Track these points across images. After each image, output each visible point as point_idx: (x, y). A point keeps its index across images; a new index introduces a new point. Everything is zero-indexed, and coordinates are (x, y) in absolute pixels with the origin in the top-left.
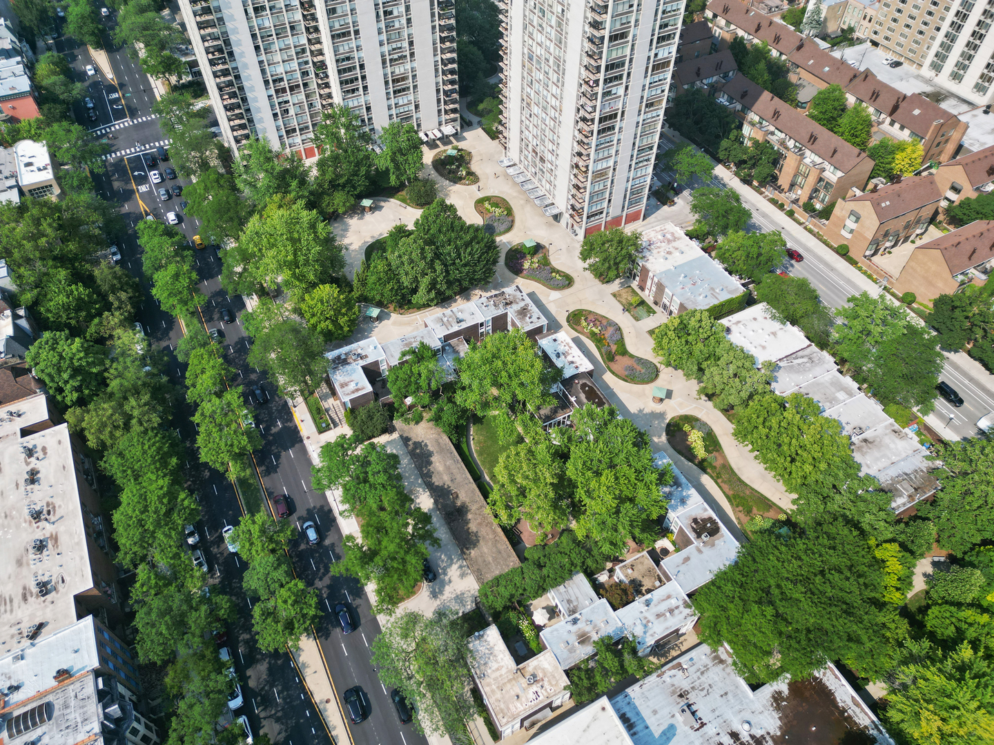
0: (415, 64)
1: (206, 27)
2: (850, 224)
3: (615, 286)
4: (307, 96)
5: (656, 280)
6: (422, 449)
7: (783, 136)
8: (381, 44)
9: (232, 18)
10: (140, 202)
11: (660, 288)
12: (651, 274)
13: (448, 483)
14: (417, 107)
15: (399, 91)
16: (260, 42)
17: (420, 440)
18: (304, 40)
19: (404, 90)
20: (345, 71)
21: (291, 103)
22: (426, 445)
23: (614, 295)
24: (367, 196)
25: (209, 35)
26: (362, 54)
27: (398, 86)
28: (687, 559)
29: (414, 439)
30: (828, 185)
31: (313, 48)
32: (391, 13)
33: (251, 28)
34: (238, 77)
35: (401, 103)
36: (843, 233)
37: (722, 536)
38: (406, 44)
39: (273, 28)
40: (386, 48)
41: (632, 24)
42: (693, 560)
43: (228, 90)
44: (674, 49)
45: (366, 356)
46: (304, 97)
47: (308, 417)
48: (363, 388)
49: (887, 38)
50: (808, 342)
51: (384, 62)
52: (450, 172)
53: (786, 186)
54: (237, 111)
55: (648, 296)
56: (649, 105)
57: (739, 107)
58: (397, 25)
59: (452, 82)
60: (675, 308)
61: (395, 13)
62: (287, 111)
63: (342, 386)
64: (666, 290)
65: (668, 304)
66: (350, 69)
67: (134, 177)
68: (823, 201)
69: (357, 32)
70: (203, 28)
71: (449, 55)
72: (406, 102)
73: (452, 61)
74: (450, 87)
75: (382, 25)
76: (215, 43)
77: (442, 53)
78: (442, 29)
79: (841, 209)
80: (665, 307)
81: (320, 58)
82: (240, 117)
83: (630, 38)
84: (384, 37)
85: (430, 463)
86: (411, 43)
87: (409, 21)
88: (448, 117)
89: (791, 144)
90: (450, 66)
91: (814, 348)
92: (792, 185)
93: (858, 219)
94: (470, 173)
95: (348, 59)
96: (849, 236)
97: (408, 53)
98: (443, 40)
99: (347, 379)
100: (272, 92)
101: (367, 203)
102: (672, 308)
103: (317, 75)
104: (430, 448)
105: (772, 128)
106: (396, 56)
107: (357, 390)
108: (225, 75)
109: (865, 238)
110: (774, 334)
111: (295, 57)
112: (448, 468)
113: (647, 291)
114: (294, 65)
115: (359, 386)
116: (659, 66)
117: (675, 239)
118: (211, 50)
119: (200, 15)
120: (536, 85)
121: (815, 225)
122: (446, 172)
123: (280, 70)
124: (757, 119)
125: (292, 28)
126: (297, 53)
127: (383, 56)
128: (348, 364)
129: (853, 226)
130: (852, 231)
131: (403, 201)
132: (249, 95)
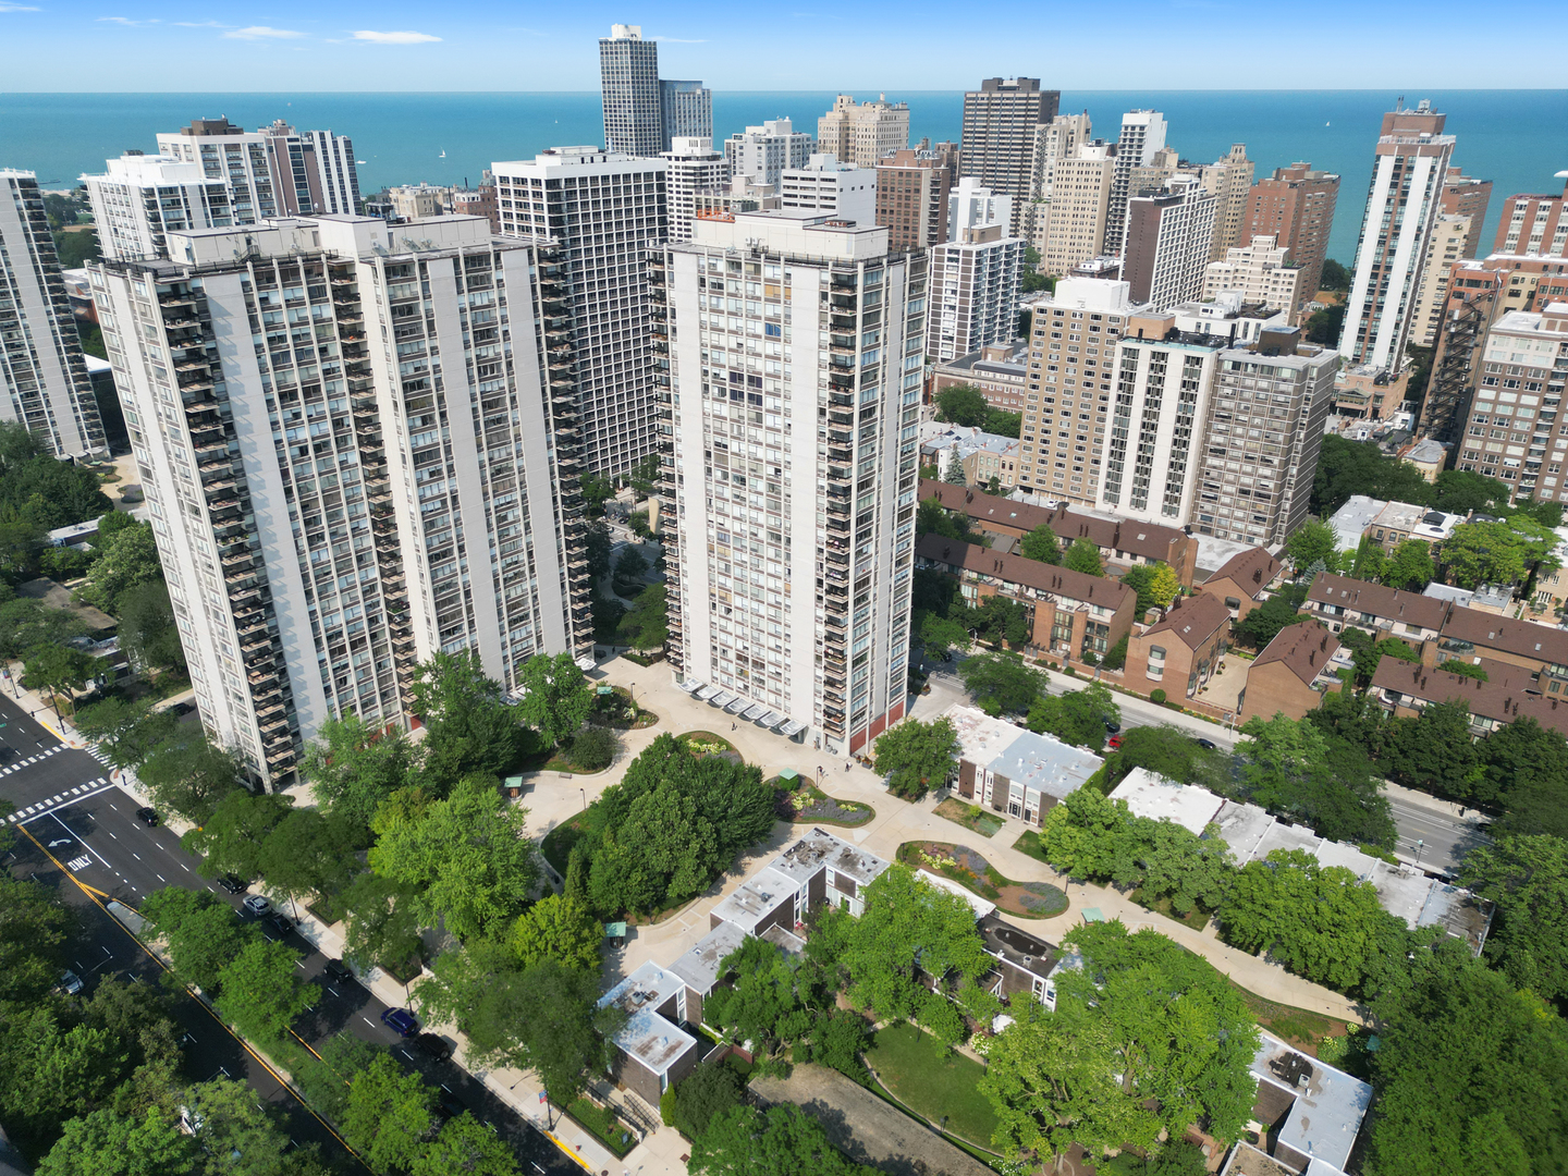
0: (537, 582)
1: (237, 573)
2: (1156, 662)
3: (930, 801)
4: (375, 653)
5: (990, 774)
6: (821, 1112)
7: (1016, 587)
8: (493, 560)
9: (276, 555)
10: (83, 886)
11: (1001, 784)
12: (979, 769)
13: (898, 1150)
14: (539, 639)
15: (516, 621)
16: (315, 584)
17: (807, 1099)
18: (375, 573)
19: (522, 619)
20: (445, 603)
21: (351, 667)
22: (824, 1104)
23: (937, 813)
24: (512, 773)
25: (239, 584)
26: (469, 577)
27: (516, 614)
28: (1306, 1122)
29: (799, 1103)
30: (1102, 628)
31: (389, 582)
32: (505, 518)
33: (303, 566)
34: (276, 640)
35: (518, 638)
36: (1150, 675)
37: (1320, 1072)
38: (524, 557)
39: (333, 563)
40: (499, 565)
41: (876, 468)
42: (1313, 1120)
43: (260, 663)
44: (914, 494)
45: (654, 994)
46: (370, 655)
47: (584, 1138)
48: (680, 1044)
49: (1040, 481)
50: (1220, 800)
51: (496, 583)
52: (610, 717)
53: (1047, 644)
54: (272, 693)
55: (982, 800)
56: (899, 563)
57: (946, 568)
58: (512, 533)
59: (583, 599)
60: (1033, 806)
61: (510, 518)
62: (344, 681)
63: (644, 1050)
64: (1012, 783)
65: (1020, 802)
66: (451, 601)
67: (53, 851)
68: (1101, 648)
69: (461, 549)
70: (232, 575)
71: (578, 564)
72: (524, 635)
73: (581, 571)
74: (582, 605)
75: (495, 535)
76: (250, 594)
77: (569, 561)
78: (568, 530)
79: (1134, 650)
80: (1015, 809)
81: (398, 594)
82: (275, 700)
83: (875, 485)
84: (497, 550)
85: (847, 1130)
86: (530, 554)
87: (527, 526)
88: (579, 647)
89: (1031, 593)
90: (580, 578)
91: (1230, 804)
92: (1054, 640)
93: (1163, 655)
94: (641, 713)
95: (448, 586)
96: (1159, 678)
97: (526, 569)
98: (569, 545)
99: (645, 1039)
100: (326, 655)
101: (514, 782)
102: (1027, 806)
103: (390, 619)
104: (833, 1105)
105: (1000, 582)
106: (511, 574)
107: (672, 1050)
108: (257, 641)
109: (1181, 674)
110: (1174, 800)
111: (361, 598)
112: (880, 1127)
113: (977, 798)
114: (361, 610)
115: (672, 1042)
116: (904, 515)
117: (977, 723)
118: (240, 605)
119: (230, 557)
120: (736, 571)
121: (1107, 678)
122: (605, 718)
123: (340, 619)
124: (974, 576)
125: (360, 559)
126: (364, 593)
127: (495, 575)
128: (632, 1014)
129: (1160, 664)
130: (1160, 671)
131: (561, 768)
132: (291, 665)
